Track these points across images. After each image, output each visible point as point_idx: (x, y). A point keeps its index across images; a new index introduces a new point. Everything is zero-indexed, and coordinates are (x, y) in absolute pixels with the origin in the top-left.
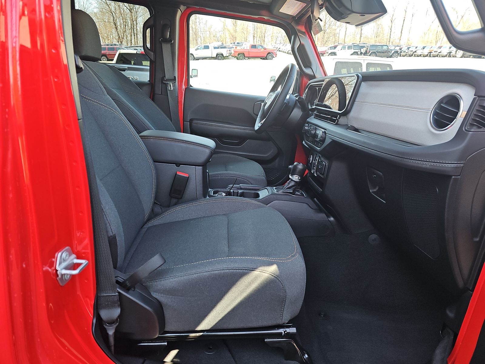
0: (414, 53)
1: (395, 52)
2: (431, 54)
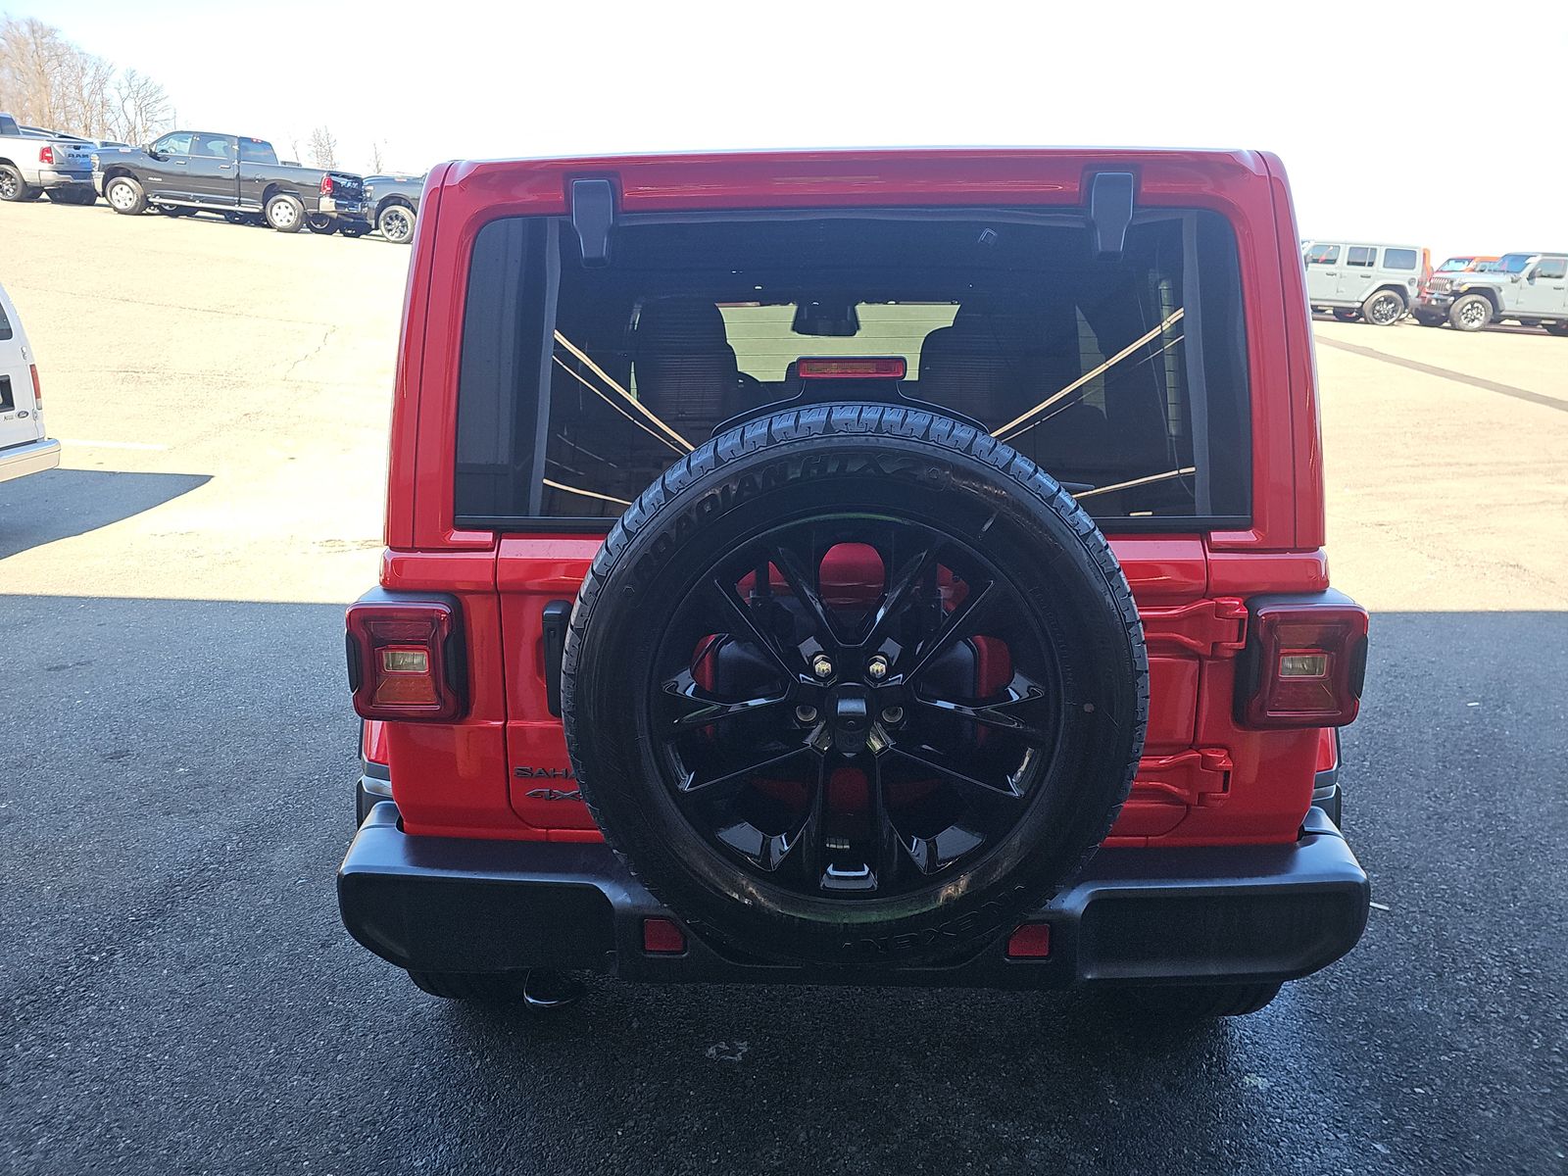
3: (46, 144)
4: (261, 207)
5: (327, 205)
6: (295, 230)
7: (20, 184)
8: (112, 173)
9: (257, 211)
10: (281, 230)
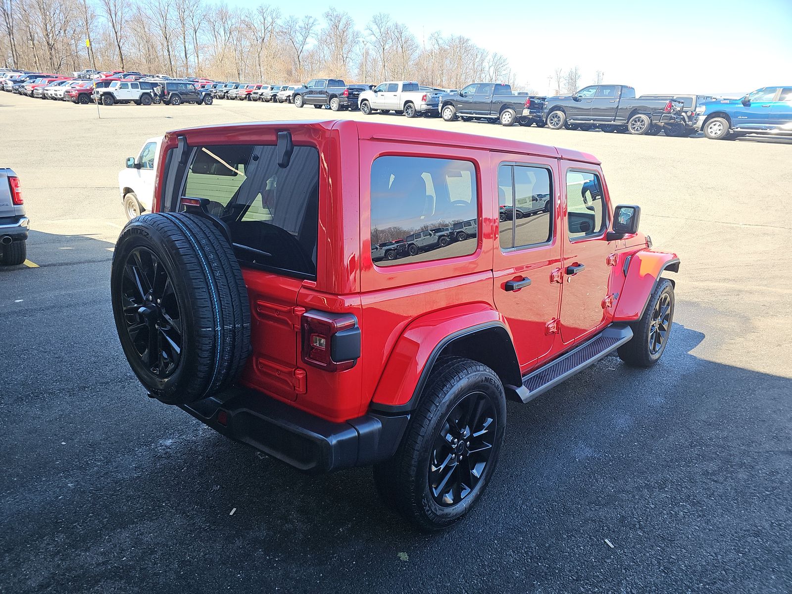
0: (226, 94)
1: (206, 94)
2: (251, 96)
3: (425, 94)
4: (498, 115)
5: (526, 112)
6: (511, 125)
7: (414, 111)
8: (446, 104)
9: (496, 117)
10: (505, 125)
